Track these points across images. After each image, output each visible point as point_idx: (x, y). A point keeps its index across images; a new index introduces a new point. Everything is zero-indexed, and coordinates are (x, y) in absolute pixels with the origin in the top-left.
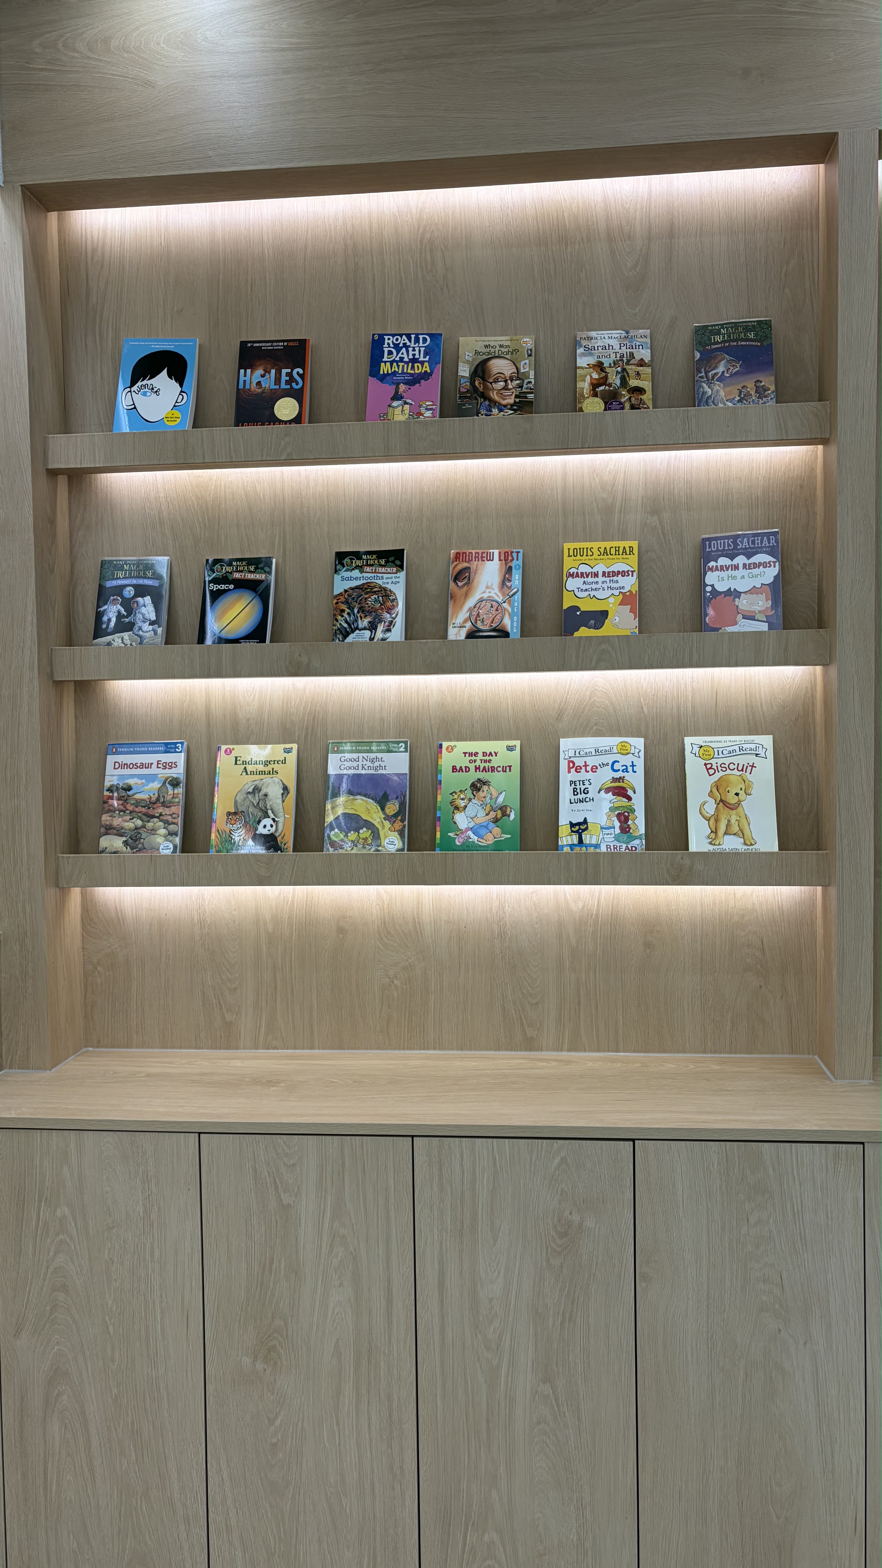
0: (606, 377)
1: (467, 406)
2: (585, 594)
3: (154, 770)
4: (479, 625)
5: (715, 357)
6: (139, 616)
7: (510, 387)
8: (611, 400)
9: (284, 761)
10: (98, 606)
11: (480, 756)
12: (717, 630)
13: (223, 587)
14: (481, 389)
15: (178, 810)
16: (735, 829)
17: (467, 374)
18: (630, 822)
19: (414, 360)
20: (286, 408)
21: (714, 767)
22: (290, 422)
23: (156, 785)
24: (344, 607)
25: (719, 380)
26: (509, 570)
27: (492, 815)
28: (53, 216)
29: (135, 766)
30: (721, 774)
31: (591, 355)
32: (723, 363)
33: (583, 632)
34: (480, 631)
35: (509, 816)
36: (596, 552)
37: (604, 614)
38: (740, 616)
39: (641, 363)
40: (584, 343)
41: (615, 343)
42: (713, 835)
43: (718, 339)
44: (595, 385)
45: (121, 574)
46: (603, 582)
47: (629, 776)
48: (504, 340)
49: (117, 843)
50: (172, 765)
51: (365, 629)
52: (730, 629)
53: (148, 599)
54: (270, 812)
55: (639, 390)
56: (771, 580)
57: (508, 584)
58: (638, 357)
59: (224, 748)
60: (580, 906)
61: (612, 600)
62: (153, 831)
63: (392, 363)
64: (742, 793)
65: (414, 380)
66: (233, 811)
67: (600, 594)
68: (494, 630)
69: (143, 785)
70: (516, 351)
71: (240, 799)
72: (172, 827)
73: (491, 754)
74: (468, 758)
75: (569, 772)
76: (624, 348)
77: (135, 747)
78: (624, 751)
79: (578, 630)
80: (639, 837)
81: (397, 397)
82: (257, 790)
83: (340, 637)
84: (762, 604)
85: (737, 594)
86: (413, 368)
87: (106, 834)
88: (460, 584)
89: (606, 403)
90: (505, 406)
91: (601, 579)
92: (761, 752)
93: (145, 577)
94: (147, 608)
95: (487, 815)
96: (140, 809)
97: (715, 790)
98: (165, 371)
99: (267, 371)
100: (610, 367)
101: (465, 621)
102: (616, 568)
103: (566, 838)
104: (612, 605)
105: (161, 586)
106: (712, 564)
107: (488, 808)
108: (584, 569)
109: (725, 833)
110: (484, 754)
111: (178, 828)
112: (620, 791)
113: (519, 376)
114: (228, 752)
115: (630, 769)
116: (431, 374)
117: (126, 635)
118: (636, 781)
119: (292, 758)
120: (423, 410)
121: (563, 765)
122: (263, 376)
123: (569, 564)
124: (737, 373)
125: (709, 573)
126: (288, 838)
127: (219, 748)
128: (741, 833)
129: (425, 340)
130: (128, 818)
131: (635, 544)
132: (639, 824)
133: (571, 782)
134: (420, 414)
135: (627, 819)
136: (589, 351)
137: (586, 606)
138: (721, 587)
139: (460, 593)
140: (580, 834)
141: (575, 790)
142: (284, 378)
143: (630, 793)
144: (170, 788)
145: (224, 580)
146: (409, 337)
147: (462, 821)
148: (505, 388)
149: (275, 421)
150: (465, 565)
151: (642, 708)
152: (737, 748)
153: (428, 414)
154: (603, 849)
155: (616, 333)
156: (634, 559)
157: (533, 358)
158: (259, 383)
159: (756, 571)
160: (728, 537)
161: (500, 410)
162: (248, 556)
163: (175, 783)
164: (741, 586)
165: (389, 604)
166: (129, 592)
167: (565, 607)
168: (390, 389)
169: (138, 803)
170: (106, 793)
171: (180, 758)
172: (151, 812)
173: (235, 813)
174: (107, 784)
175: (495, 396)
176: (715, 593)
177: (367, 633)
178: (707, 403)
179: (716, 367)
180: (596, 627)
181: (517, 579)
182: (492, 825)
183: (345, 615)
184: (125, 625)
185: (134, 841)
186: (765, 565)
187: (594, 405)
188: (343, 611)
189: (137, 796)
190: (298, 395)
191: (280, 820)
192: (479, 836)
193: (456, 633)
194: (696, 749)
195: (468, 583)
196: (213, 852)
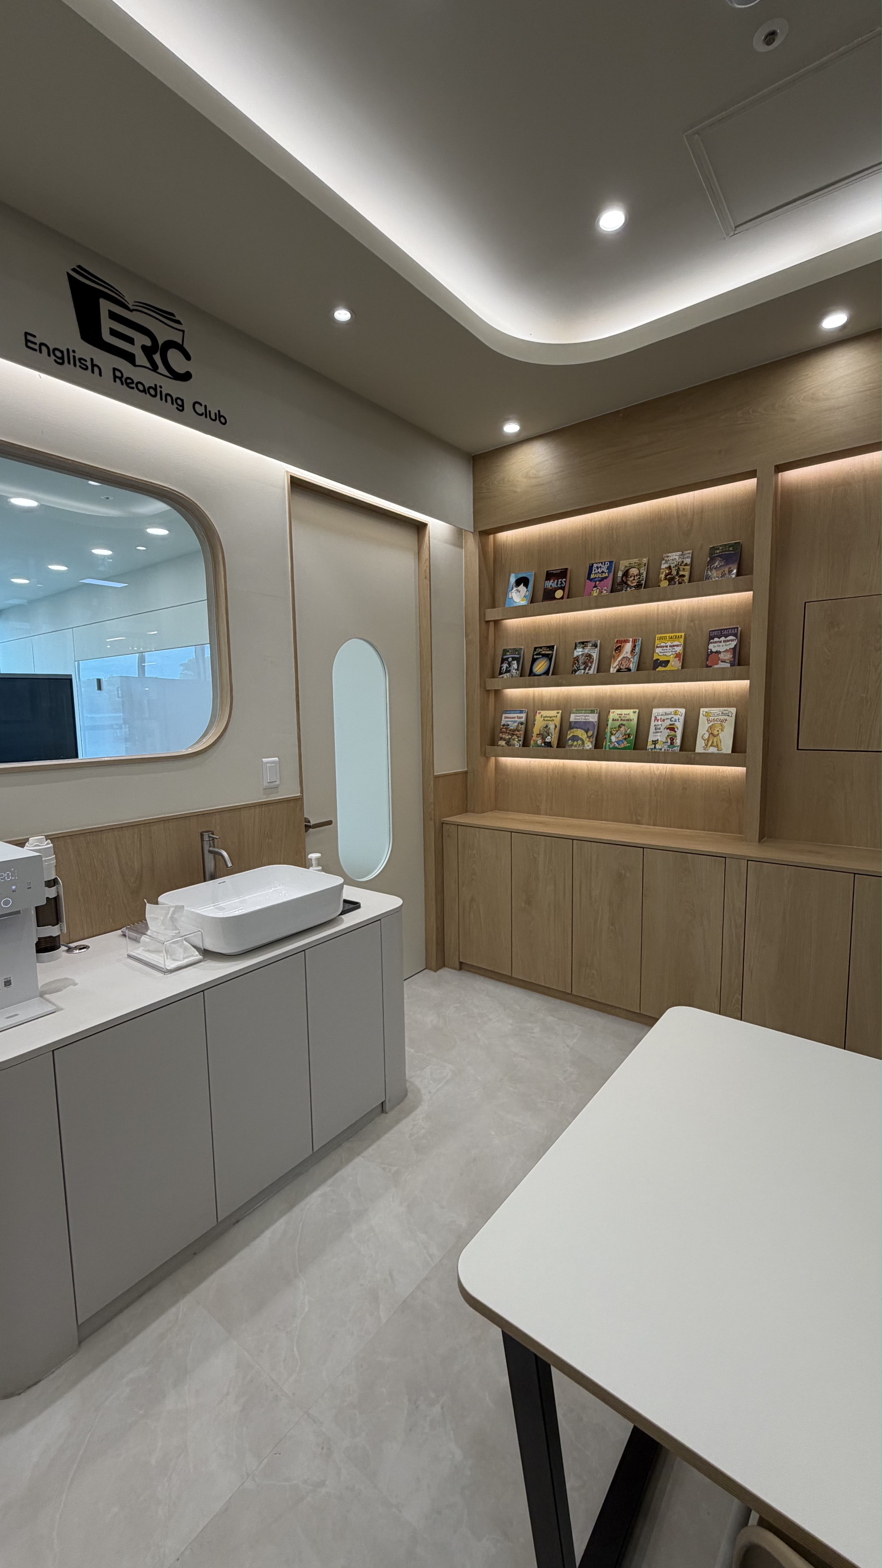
0: (671, 572)
1: (619, 588)
2: (662, 654)
3: (516, 719)
4: (621, 667)
5: (715, 559)
6: (512, 668)
7: (636, 579)
8: (671, 580)
9: (556, 716)
10: (501, 664)
11: (623, 715)
12: (711, 667)
13: (538, 656)
14: (625, 581)
15: (522, 733)
16: (715, 744)
17: (621, 576)
18: (674, 741)
19: (603, 572)
20: (559, 594)
21: (711, 720)
22: (560, 599)
23: (516, 724)
24: (576, 662)
25: (715, 569)
26: (635, 646)
27: (625, 737)
28: (491, 536)
29: (511, 718)
30: (713, 723)
31: (667, 563)
32: (718, 561)
33: (660, 669)
34: (621, 669)
35: (630, 737)
36: (668, 638)
37: (668, 661)
38: (720, 661)
39: (686, 565)
40: (665, 558)
41: (677, 557)
42: (706, 747)
43: (718, 551)
44: (666, 575)
45: (508, 653)
46: (669, 649)
47: (677, 723)
48: (636, 560)
49: (503, 743)
50: (521, 718)
51: (582, 669)
52: (715, 666)
53: (515, 662)
54: (550, 734)
55: (683, 576)
56: (733, 646)
57: (634, 651)
58: (685, 562)
59: (538, 712)
60: (659, 771)
61: (672, 656)
62: (514, 740)
63: (595, 574)
64: (720, 731)
65: (602, 579)
66: (539, 733)
67: (668, 654)
68: (626, 669)
69: (513, 724)
70: (640, 564)
71: (541, 729)
72: (520, 738)
73: (627, 714)
74: (618, 716)
75: (655, 721)
76: (680, 559)
77: (510, 712)
78: (676, 713)
79: (658, 667)
80: (678, 746)
81: (595, 586)
82: (547, 726)
83: (574, 672)
84: (729, 656)
85: (719, 652)
86: (602, 575)
87: (500, 740)
88: (617, 652)
89: (669, 582)
90: (632, 586)
91: (668, 648)
92: (730, 715)
93: (515, 654)
94: (515, 665)
95: (623, 736)
96: (510, 732)
97: (709, 729)
98: (522, 584)
99: (554, 581)
100: (674, 567)
101: (617, 665)
102: (675, 643)
103: (650, 746)
104: (671, 658)
105: (520, 657)
106: (712, 641)
107: (623, 734)
108: (663, 644)
109: (711, 746)
110: (625, 714)
111: (522, 739)
112: (672, 728)
113: (640, 574)
114: (539, 713)
115: (677, 721)
116: (608, 577)
117: (508, 674)
118: (679, 726)
119: (559, 715)
120: (603, 590)
121: (653, 718)
122: (553, 583)
123: (657, 642)
124: (722, 566)
125: (710, 645)
126: (555, 744)
127: (537, 712)
128: (717, 746)
129: (607, 564)
130: (507, 735)
131: (683, 634)
132: (678, 741)
133: (655, 725)
134: (602, 592)
135: (673, 739)
136: (667, 562)
137: (662, 659)
138: (714, 650)
139: (616, 655)
140: (655, 744)
141: (656, 728)
142: (559, 583)
143: (676, 729)
144: (520, 725)
145: (539, 654)
146: (602, 563)
147: (613, 738)
148: (634, 579)
149: (555, 599)
150: (620, 645)
151: (685, 697)
152: (721, 713)
153: (605, 592)
154: (663, 750)
155: (678, 553)
156: (682, 640)
157: (646, 566)
158: (551, 586)
159: (728, 643)
160: (719, 630)
161: (630, 588)
162: (548, 645)
163: (522, 723)
164: (722, 649)
165: (591, 660)
166: (510, 659)
167: (654, 659)
168: (593, 584)
169: (510, 730)
170: (502, 727)
171: (524, 715)
172: (514, 733)
173: (539, 734)
174: (503, 723)
175: (629, 583)
176: (711, 652)
177: (583, 671)
178: (708, 579)
179: (715, 563)
180: (665, 667)
181: (637, 649)
182: (624, 740)
183: (577, 665)
184: (508, 671)
185: (508, 743)
186: (732, 640)
187: (664, 584)
188: (576, 663)
189: (511, 728)
190: (563, 589)
191: (553, 737)
192: (619, 744)
193: (613, 670)
194: (704, 713)
195: (620, 652)
196: (531, 747)
